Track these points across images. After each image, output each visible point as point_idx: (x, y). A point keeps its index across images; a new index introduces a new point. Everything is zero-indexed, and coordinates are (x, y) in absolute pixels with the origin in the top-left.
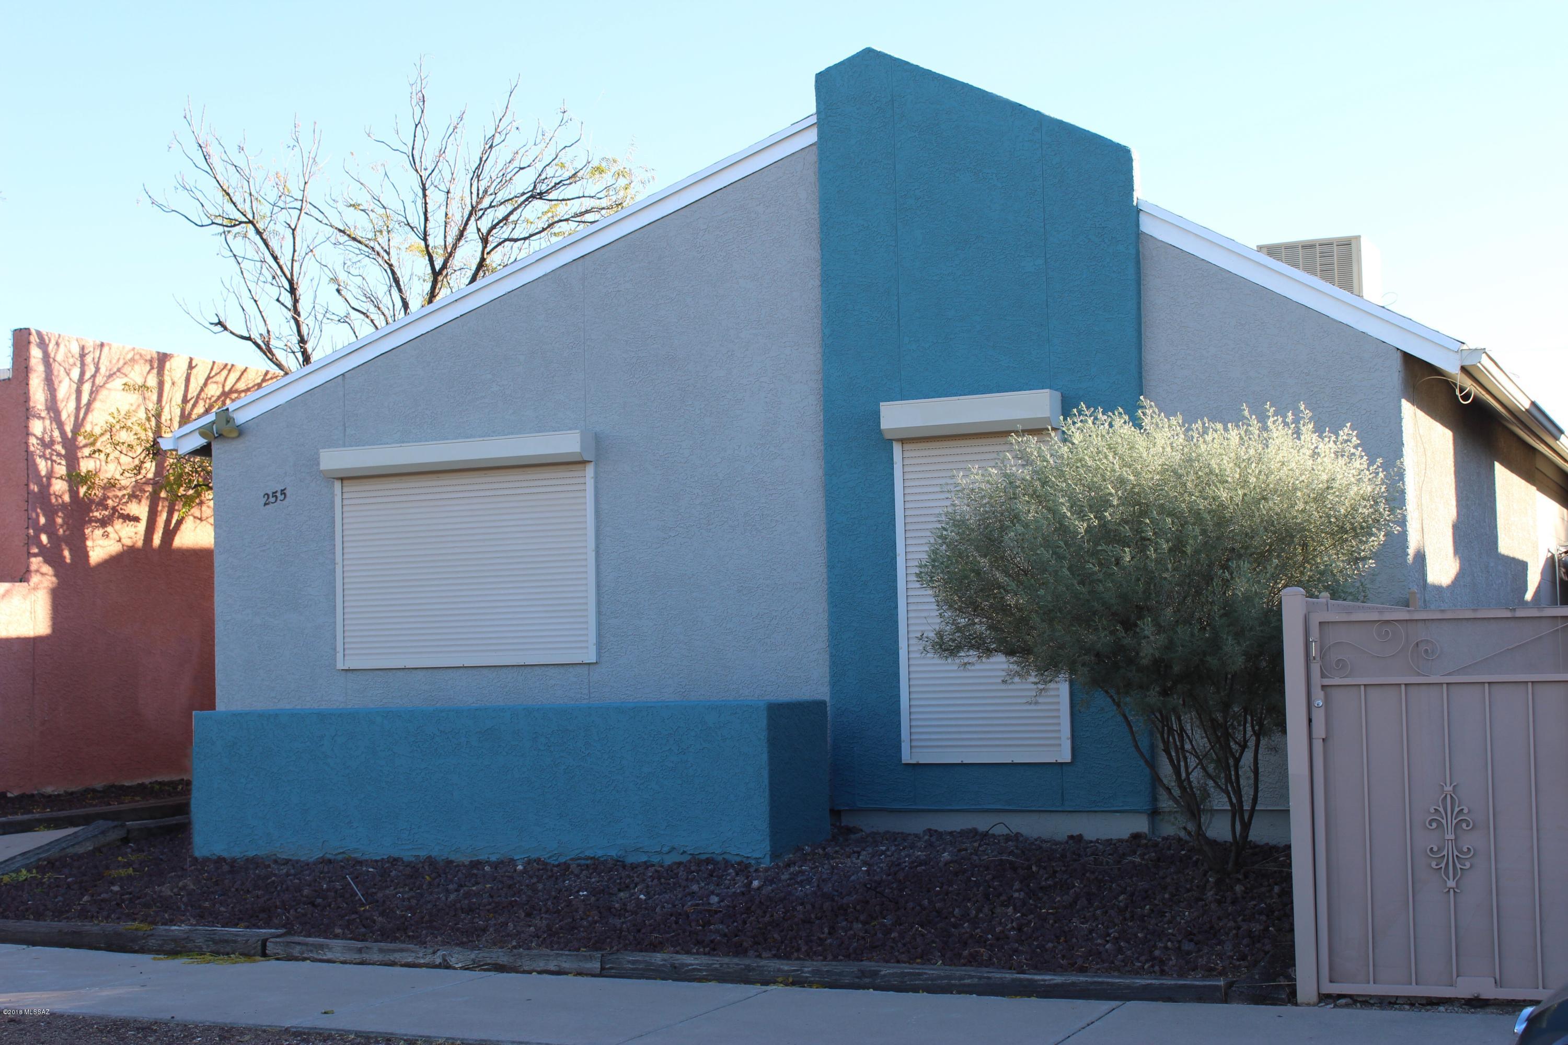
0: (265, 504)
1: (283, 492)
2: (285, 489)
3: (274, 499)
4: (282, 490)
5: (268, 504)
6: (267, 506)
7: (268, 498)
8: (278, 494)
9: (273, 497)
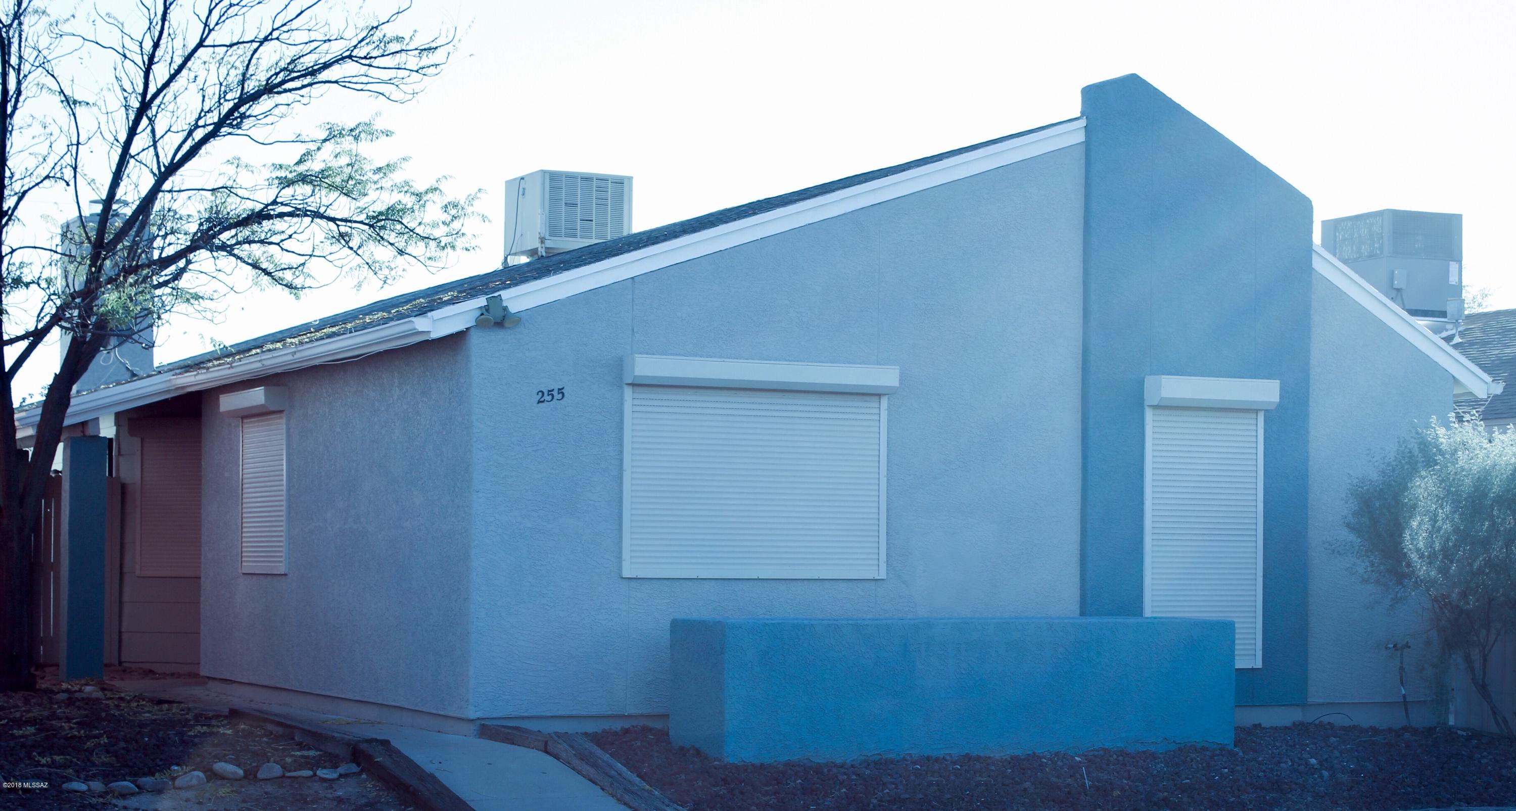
0: (539, 402)
1: (561, 391)
2: (563, 388)
3: (550, 397)
4: (559, 389)
5: (543, 402)
6: (540, 404)
7: (543, 395)
8: (555, 393)
9: (548, 395)
